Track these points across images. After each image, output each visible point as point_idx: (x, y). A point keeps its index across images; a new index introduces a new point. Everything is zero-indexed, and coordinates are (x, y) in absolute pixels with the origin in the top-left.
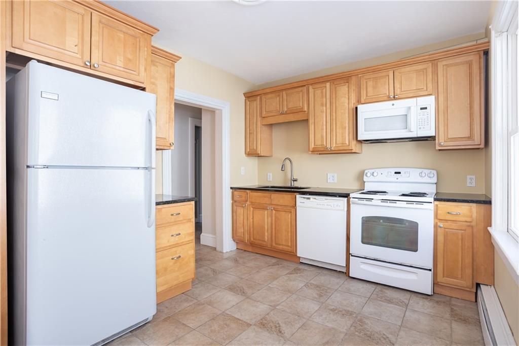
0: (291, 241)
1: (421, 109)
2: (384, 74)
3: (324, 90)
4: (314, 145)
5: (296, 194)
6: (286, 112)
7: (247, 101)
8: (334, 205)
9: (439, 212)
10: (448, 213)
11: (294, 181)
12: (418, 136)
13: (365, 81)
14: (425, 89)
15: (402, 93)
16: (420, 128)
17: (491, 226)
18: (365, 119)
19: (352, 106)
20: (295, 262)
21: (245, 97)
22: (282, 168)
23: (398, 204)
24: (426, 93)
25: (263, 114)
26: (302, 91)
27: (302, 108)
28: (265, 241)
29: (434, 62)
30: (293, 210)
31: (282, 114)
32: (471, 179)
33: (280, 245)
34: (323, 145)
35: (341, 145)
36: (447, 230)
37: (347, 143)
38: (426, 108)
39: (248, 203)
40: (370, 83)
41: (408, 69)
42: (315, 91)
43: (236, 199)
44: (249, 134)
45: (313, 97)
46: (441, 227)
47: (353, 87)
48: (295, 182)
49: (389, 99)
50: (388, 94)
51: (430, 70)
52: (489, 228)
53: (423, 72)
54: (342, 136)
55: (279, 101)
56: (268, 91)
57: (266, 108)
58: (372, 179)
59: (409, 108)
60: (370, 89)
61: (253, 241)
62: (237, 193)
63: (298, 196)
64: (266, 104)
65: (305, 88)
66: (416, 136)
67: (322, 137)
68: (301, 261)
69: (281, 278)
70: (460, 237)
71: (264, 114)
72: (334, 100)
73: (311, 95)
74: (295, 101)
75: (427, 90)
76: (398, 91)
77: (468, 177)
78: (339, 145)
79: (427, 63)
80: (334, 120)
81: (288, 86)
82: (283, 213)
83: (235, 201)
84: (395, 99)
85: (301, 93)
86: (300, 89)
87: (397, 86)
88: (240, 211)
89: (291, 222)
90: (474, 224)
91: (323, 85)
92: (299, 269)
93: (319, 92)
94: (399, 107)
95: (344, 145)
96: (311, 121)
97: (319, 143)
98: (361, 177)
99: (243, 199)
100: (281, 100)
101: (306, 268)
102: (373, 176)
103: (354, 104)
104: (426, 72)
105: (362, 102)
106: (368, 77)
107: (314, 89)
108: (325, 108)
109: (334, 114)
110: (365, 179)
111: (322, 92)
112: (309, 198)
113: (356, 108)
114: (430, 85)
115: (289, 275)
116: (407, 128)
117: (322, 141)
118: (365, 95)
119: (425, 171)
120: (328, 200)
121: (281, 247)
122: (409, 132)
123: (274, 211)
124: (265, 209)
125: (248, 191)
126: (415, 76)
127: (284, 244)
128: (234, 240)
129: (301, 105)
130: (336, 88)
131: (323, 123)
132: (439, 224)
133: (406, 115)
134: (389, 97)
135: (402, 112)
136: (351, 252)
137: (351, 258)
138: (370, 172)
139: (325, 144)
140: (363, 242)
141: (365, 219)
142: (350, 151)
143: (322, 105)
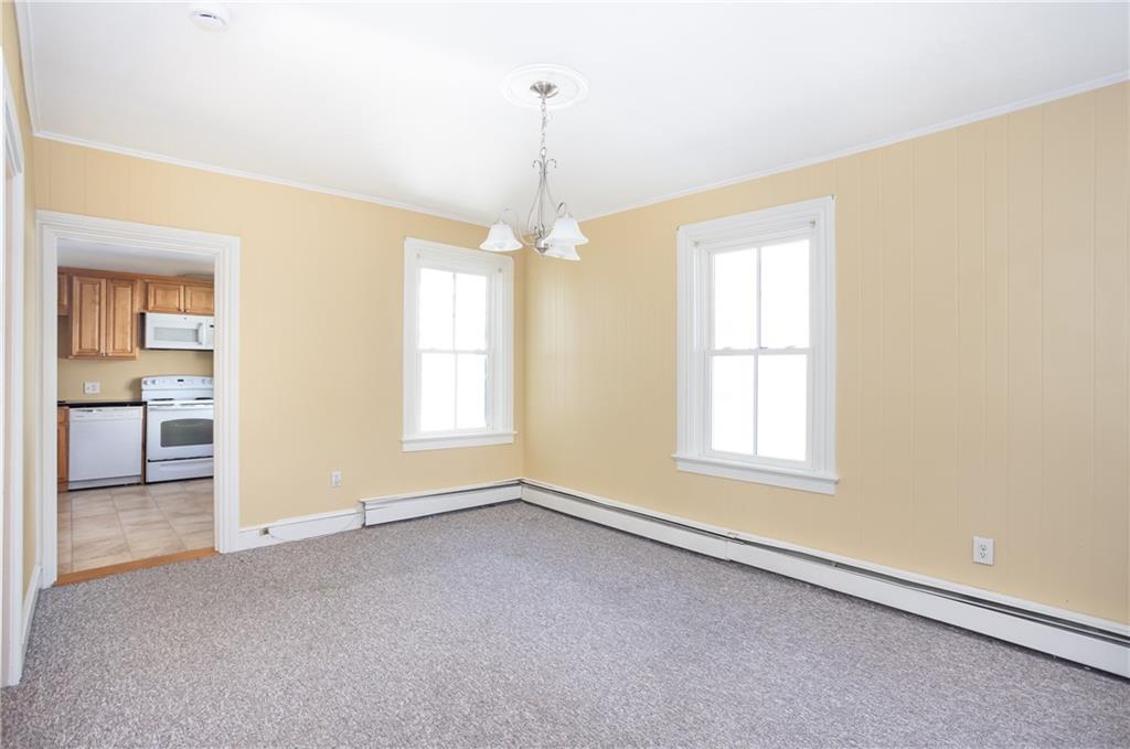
1: (210, 326)
2: (174, 287)
3: (98, 286)
4: (79, 349)
5: (65, 408)
13: (153, 288)
15: (193, 309)
16: (209, 342)
18: (154, 327)
19: (137, 311)
34: (95, 350)
35: (121, 352)
37: (129, 349)
40: (159, 292)
41: (198, 288)
45: (79, 290)
47: (138, 291)
49: (179, 312)
50: (178, 307)
54: (123, 343)
58: (152, 386)
59: (200, 324)
60: (159, 298)
63: (72, 410)
66: (205, 349)
67: (93, 340)
68: (70, 488)
73: (76, 288)
76: (188, 306)
78: (119, 351)
84: (185, 312)
87: (188, 301)
91: (97, 281)
93: (88, 287)
94: (190, 321)
96: (75, 319)
97: (87, 346)
98: (137, 385)
102: (155, 384)
105: (149, 310)
106: (158, 287)
107: (81, 280)
108: (97, 298)
110: (144, 386)
111: (94, 287)
112: (91, 411)
113: (143, 315)
116: (197, 341)
117: (93, 344)
118: (153, 304)
119: (207, 378)
122: (199, 344)
126: (205, 296)
130: (114, 288)
131: (95, 324)
133: (198, 330)
134: (179, 310)
135: (194, 327)
136: (148, 458)
137: (148, 465)
138: (149, 380)
139: (97, 348)
140: (162, 446)
141: (164, 425)
142: (134, 358)
143: (94, 302)
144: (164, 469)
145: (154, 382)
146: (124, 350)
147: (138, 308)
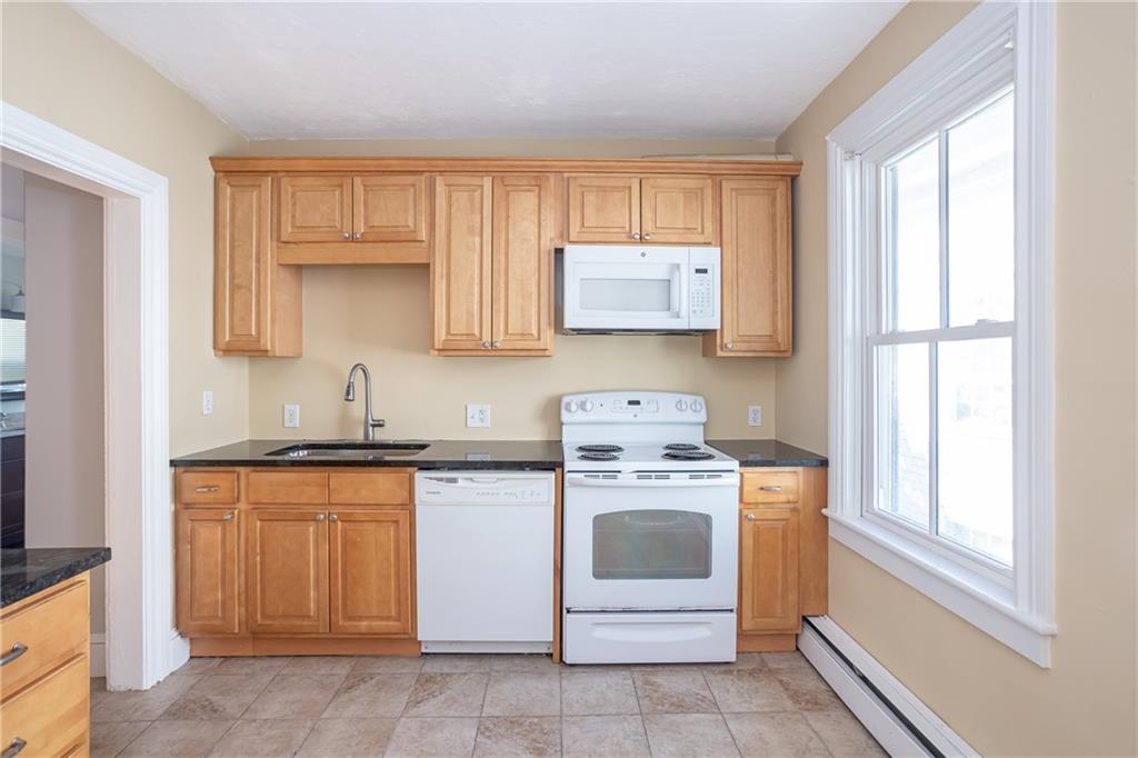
0: (398, 602)
1: (698, 271)
2: (620, 183)
3: (477, 194)
4: (448, 333)
5: (410, 469)
6: (362, 234)
7: (223, 184)
8: (524, 492)
9: (745, 488)
10: (762, 489)
11: (374, 426)
12: (692, 327)
13: (579, 190)
14: (700, 230)
15: (658, 231)
16: (694, 311)
17: (826, 507)
18: (582, 279)
19: (548, 244)
20: (411, 658)
21: (216, 172)
22: (348, 394)
23: (675, 480)
24: (701, 239)
25: (283, 232)
26: (414, 185)
27: (414, 232)
28: (309, 617)
29: (717, 178)
30: (403, 517)
31: (353, 239)
32: (755, 412)
33: (360, 618)
34: (474, 335)
35: (519, 337)
36: (758, 523)
37: (535, 333)
38: (705, 271)
39: (243, 505)
40: (591, 198)
41: (667, 181)
42: (450, 192)
43: (188, 496)
44: (230, 286)
45: (444, 204)
46: (750, 520)
47: (550, 201)
48: (376, 429)
49: (630, 240)
50: (628, 229)
51: (709, 193)
52: (824, 511)
53: (697, 193)
54: (523, 317)
55: (342, 202)
56: (303, 165)
57: (293, 216)
58: (580, 416)
59: (674, 267)
60: (589, 211)
61: (260, 625)
62: (192, 478)
63: (420, 476)
64: (294, 204)
65: (423, 177)
66: (687, 328)
67: (470, 313)
68: (424, 650)
69: (399, 730)
70: (780, 534)
71: (287, 231)
72: (503, 223)
73: (441, 200)
74: (394, 208)
75: (703, 232)
76: (648, 227)
77: (751, 408)
78: (515, 338)
79: (705, 179)
80: (502, 274)
81: (371, 165)
82: (371, 527)
83: (188, 506)
84: (642, 241)
85: (412, 190)
86: (408, 179)
87: (647, 214)
88: (209, 534)
89: (397, 549)
90: (799, 505)
91: (476, 181)
92: (430, 679)
93: (461, 197)
94: (656, 261)
95: (526, 338)
96: (439, 269)
97: (459, 327)
98: (553, 411)
99: (223, 495)
100: (347, 200)
101: (446, 670)
102: (584, 410)
103: (551, 240)
104: (702, 195)
105: (571, 239)
106: (587, 182)
107: (448, 185)
108: (477, 240)
109: (502, 258)
110: (565, 417)
111: (471, 200)
112: (454, 481)
113: (559, 252)
114: (709, 226)
115: (414, 711)
116: (669, 309)
117: (470, 323)
118: (578, 224)
119: (685, 398)
120: (505, 482)
121: (364, 625)
122: (673, 317)
123: (339, 523)
124: (304, 519)
125: (242, 470)
126: (682, 199)
127: (375, 612)
128: (182, 635)
129: (411, 223)
130: (508, 193)
131: (472, 278)
132: (745, 512)
133: (669, 281)
134: (631, 236)
135: (662, 274)
136: (567, 604)
137: (568, 618)
138: (574, 400)
139: (477, 333)
140: (597, 575)
141: (600, 521)
142: (542, 353)
143: (471, 230)
144: (600, 633)
145: (582, 406)
146: (524, 335)
147: (549, 241)
